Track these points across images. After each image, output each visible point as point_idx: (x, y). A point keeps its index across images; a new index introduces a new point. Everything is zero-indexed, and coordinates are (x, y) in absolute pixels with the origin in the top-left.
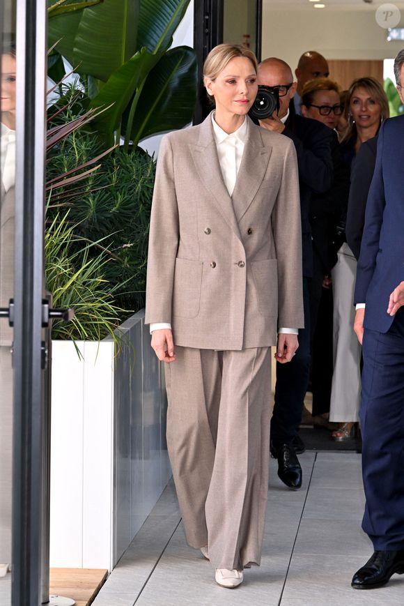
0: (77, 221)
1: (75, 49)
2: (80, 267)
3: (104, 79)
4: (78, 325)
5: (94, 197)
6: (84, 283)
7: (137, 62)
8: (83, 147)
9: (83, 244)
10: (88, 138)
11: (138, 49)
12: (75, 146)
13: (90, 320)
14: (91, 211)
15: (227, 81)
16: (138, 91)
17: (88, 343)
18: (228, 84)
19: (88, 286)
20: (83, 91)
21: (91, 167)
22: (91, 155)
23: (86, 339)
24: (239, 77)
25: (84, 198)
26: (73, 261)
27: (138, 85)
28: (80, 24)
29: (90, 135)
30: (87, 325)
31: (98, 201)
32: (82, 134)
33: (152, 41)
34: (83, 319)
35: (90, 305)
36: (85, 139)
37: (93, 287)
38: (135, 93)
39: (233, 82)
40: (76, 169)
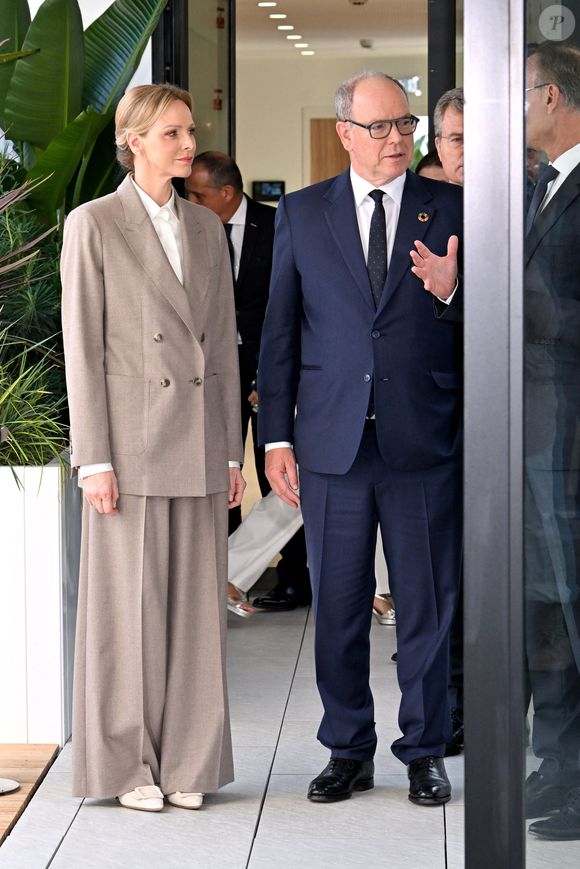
0: (12, 321)
1: (7, 111)
2: (18, 376)
3: (43, 146)
4: (16, 447)
5: (34, 292)
6: (23, 396)
7: (81, 124)
8: (19, 230)
9: (20, 348)
10: (25, 219)
11: (84, 108)
12: (8, 229)
13: (30, 441)
14: (31, 308)
15: (167, 134)
16: (85, 161)
17: (28, 469)
18: (167, 137)
19: (28, 399)
20: (18, 160)
21: (28, 253)
22: (28, 238)
23: (27, 464)
24: (180, 127)
25: (21, 292)
26: (10, 370)
27: (85, 153)
28: (12, 79)
29: (27, 215)
30: (27, 447)
31: (38, 295)
32: (17, 214)
33: (100, 99)
34: (23, 439)
35: (31, 422)
36: (21, 220)
37: (34, 401)
38: (81, 162)
39: (174, 133)
40: (11, 255)
